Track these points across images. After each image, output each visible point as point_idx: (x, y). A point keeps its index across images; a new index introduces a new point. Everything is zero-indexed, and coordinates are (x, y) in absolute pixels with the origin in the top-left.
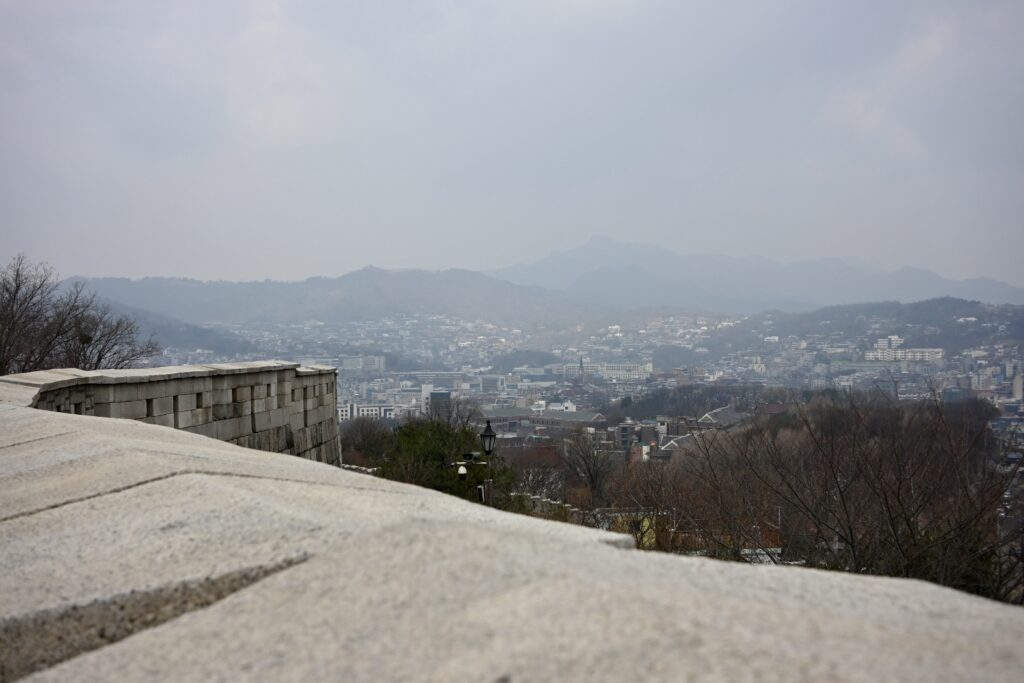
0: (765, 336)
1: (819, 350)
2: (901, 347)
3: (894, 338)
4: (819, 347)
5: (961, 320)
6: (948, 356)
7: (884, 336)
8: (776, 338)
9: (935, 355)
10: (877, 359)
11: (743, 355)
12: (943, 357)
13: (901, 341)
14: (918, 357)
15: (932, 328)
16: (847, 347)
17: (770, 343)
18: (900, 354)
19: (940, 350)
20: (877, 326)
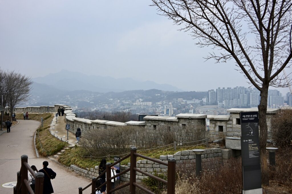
0: (109, 99)
1: (122, 103)
2: (142, 102)
3: (141, 99)
4: (122, 101)
5: (157, 95)
6: (152, 104)
7: (138, 99)
8: (112, 99)
9: (150, 104)
10: (136, 105)
11: (103, 104)
12: (151, 104)
13: (142, 100)
14: (146, 104)
15: (150, 97)
16: (129, 102)
17: (110, 100)
18: (141, 103)
19: (151, 102)
20: (137, 96)
